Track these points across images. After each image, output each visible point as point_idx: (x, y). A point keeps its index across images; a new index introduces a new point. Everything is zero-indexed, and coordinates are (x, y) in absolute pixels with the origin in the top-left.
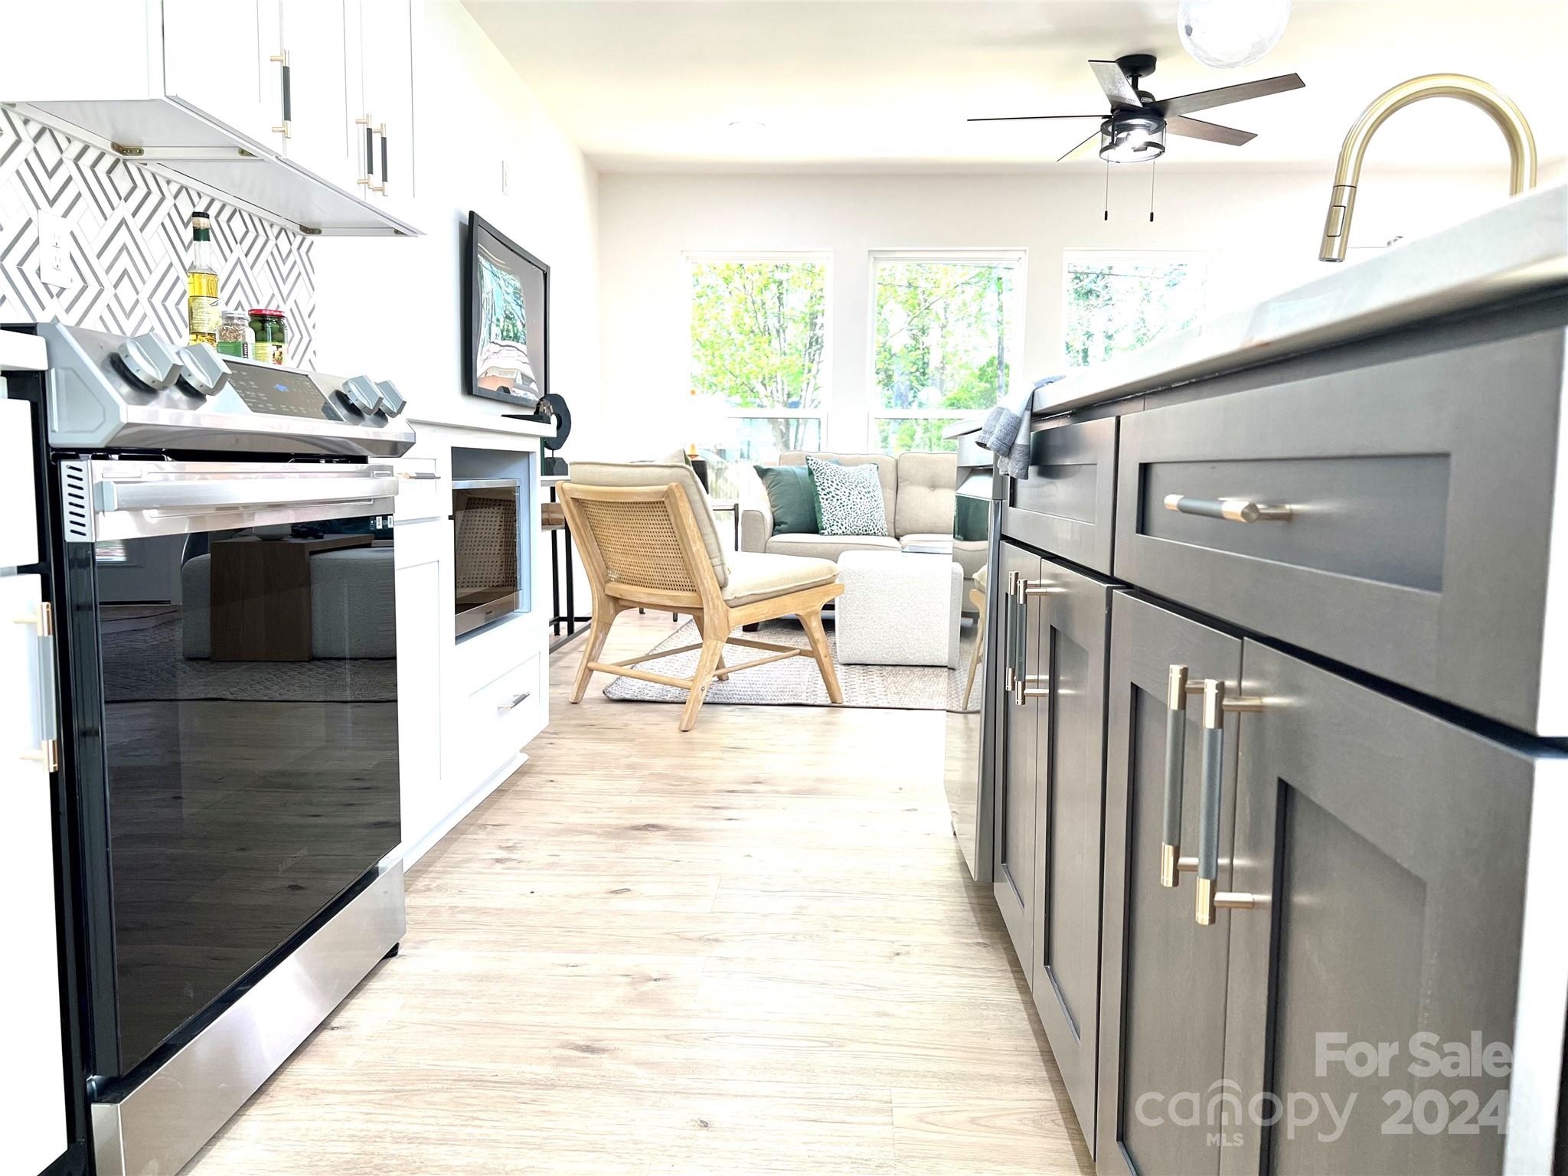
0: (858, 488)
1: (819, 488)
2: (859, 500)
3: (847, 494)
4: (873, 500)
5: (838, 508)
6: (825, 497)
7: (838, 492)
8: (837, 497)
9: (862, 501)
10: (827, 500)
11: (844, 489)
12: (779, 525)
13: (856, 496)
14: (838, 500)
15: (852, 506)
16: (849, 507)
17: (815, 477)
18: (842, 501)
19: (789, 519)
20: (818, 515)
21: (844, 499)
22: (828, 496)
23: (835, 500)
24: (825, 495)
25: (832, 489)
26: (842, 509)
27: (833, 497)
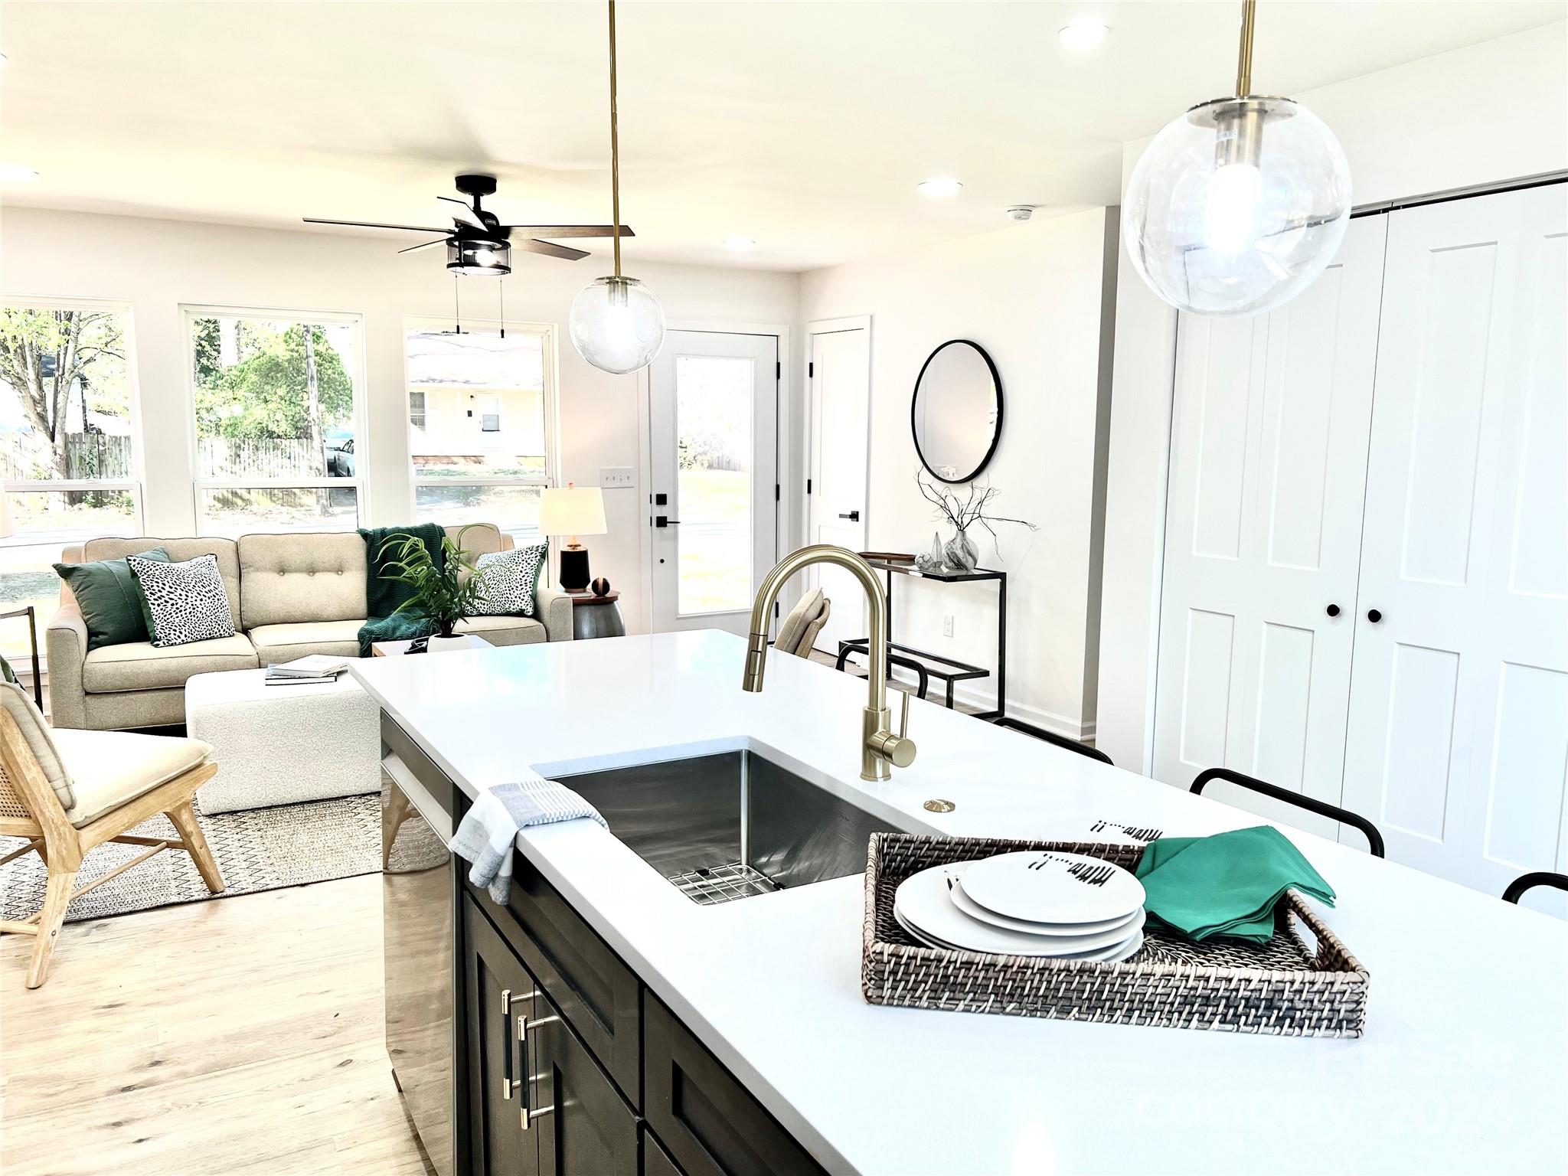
0: (197, 588)
1: (147, 593)
2: (199, 602)
3: (184, 597)
4: (216, 599)
5: (174, 614)
6: (156, 603)
7: (172, 596)
8: (171, 602)
9: (202, 603)
10: (159, 605)
11: (179, 591)
12: (97, 636)
13: (195, 598)
14: (172, 605)
15: (191, 610)
16: (188, 611)
17: (141, 579)
18: (178, 606)
19: (109, 628)
20: (148, 623)
21: (180, 603)
22: (160, 601)
23: (169, 605)
24: (155, 599)
25: (164, 593)
26: (179, 614)
27: (167, 602)
